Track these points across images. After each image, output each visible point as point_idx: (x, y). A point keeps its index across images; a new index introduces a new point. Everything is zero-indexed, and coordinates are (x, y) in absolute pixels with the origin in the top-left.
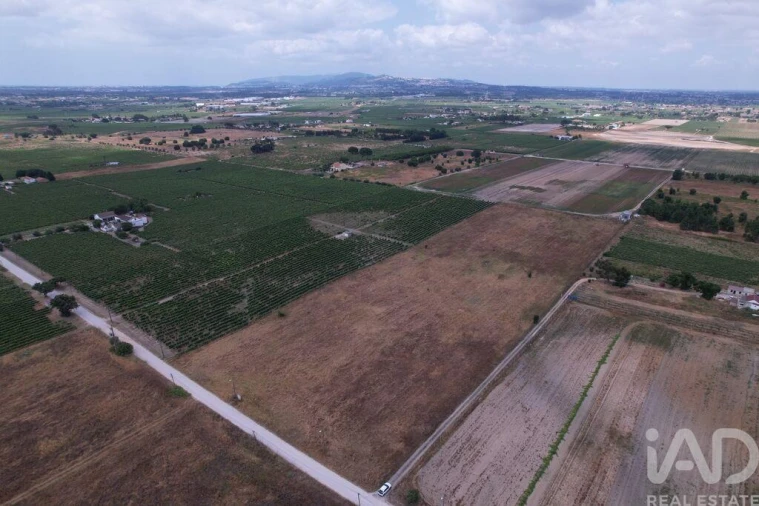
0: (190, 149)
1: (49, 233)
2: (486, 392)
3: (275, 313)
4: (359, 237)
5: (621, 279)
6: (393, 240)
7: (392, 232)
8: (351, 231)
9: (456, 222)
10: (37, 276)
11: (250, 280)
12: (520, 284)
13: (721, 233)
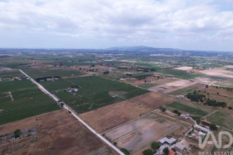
0: (90, 72)
1: (60, 91)
2: (123, 125)
3: (95, 109)
4: (117, 97)
5: (164, 110)
6: (123, 98)
7: (125, 96)
8: (116, 95)
9: (139, 95)
10: (58, 99)
11: (93, 103)
12: (143, 109)
13: (200, 102)
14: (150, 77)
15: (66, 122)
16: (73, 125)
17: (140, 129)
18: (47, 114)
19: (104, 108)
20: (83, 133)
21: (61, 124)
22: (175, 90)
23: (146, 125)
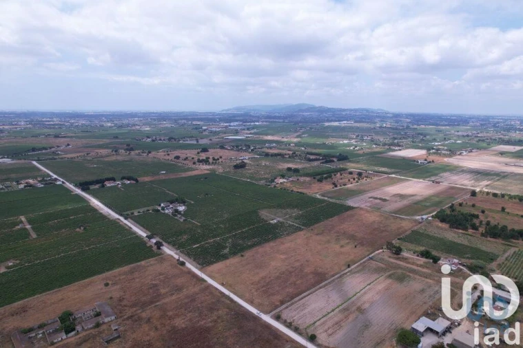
0: (201, 164)
1: (144, 212)
2: (316, 290)
3: (239, 254)
4: (281, 223)
5: (398, 251)
6: (297, 225)
7: (298, 221)
8: (279, 219)
9: (331, 217)
10: (145, 232)
11: (230, 240)
12: (349, 251)
13: (470, 231)
14: (341, 175)
15: (179, 289)
16: (197, 294)
17: (358, 298)
18: (126, 268)
19: (260, 249)
20: (227, 314)
21: (167, 293)
22: (405, 202)
23: (370, 289)
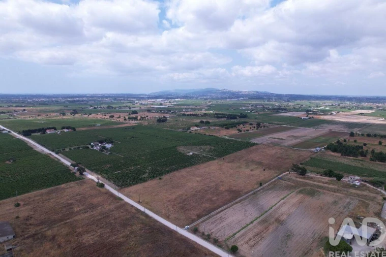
0: (130, 120)
1: (74, 149)
2: (232, 205)
3: (158, 178)
4: (196, 155)
5: (303, 172)
6: (210, 156)
7: (211, 153)
8: (194, 152)
9: (239, 151)
11: (150, 167)
12: (259, 173)
14: (244, 125)
18: (44, 191)
22: (299, 140)
